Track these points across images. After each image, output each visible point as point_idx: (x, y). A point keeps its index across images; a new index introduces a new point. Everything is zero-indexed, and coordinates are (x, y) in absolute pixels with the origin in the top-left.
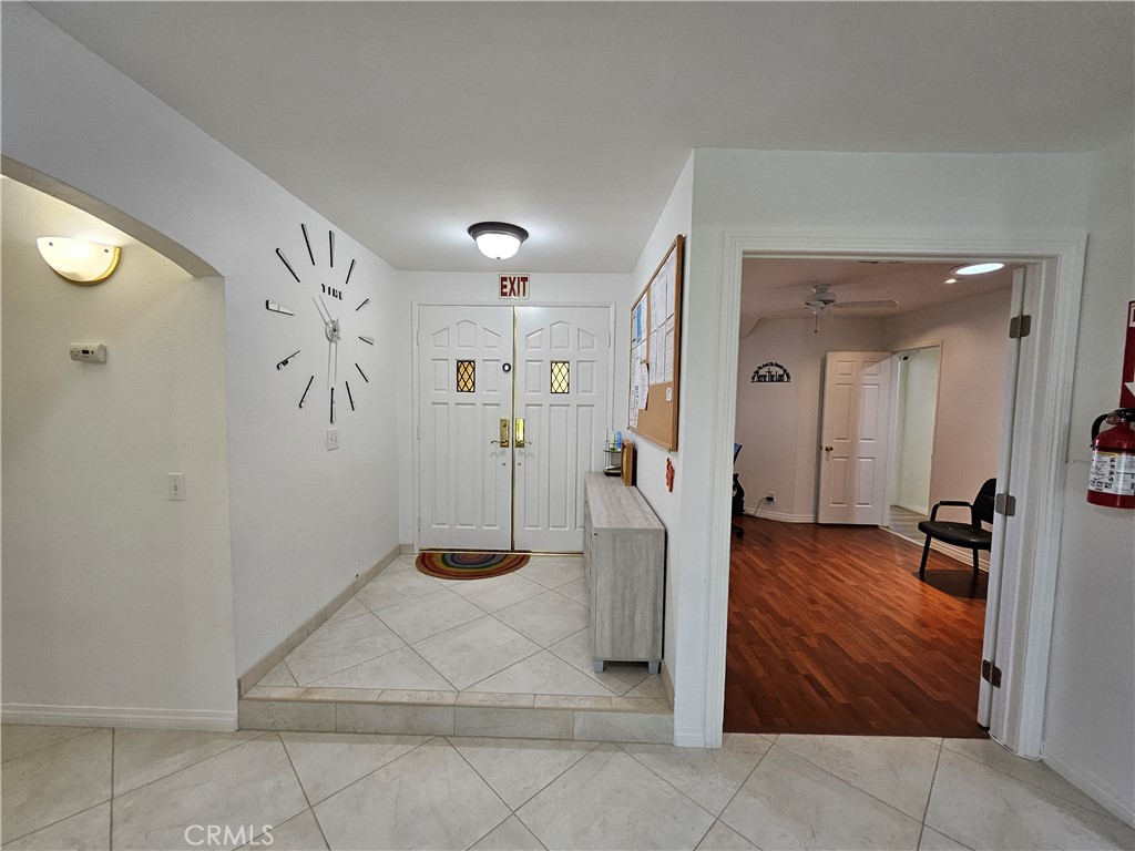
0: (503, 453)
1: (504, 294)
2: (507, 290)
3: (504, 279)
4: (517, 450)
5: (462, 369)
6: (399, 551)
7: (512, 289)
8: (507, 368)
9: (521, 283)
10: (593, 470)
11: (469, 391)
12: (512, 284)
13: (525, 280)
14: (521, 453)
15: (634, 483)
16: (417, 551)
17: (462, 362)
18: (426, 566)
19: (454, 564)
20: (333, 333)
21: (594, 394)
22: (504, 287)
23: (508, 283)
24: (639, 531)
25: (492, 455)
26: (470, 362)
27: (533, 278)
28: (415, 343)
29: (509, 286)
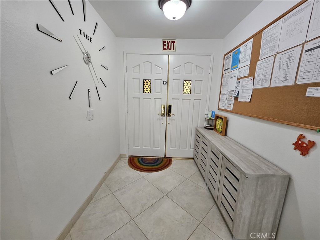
0: (162, 119)
1: (164, 49)
2: (166, 47)
3: (164, 42)
4: (168, 117)
5: (145, 83)
6: (121, 157)
7: (168, 46)
8: (165, 83)
9: (172, 44)
10: (199, 126)
11: (149, 93)
12: (168, 44)
13: (174, 42)
14: (170, 119)
15: (226, 135)
16: (127, 156)
17: (146, 80)
18: (132, 165)
19: (142, 163)
20: (88, 59)
21: (201, 94)
22: (164, 45)
23: (166, 44)
24: (273, 176)
25: (158, 119)
26: (149, 80)
27: (178, 41)
28: (125, 71)
29: (167, 45)
